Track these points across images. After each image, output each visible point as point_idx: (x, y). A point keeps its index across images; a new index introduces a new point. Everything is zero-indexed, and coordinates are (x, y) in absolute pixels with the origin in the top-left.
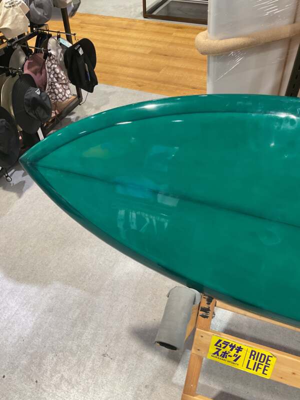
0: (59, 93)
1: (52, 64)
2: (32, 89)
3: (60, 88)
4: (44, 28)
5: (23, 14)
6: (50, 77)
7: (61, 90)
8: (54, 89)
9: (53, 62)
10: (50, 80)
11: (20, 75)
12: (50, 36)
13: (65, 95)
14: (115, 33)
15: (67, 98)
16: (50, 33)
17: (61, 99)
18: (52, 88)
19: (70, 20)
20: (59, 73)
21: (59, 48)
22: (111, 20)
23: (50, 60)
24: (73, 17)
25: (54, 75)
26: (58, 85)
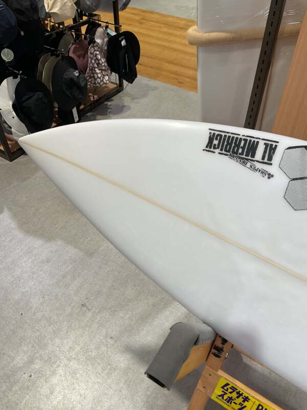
0: (98, 77)
1: (95, 50)
2: (72, 70)
3: (100, 73)
4: (96, 18)
5: (71, 2)
6: (91, 62)
7: (100, 75)
8: (93, 74)
10: (91, 65)
11: (62, 56)
13: (103, 81)
14: (171, 31)
15: (104, 83)
16: (100, 22)
17: (99, 83)
19: (121, 13)
21: (106, 38)
22: (170, 19)
23: (93, 47)
24: (124, 10)
25: (95, 60)
26: (98, 71)
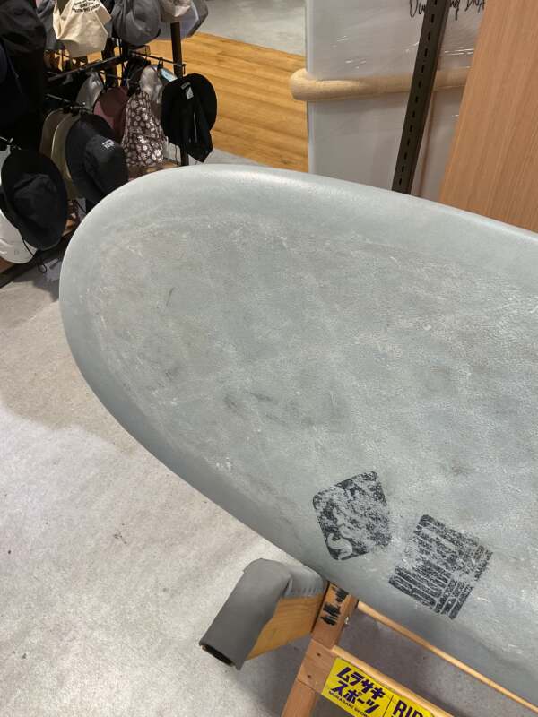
0: (143, 151)
3: (146, 144)
5: (99, 24)
6: (131, 124)
8: (135, 144)
9: (141, 103)
10: (131, 129)
11: (82, 114)
12: (148, 63)
13: (150, 157)
18: (133, 143)
20: (148, 121)
23: (137, 100)
25: (139, 122)
26: (142, 140)
